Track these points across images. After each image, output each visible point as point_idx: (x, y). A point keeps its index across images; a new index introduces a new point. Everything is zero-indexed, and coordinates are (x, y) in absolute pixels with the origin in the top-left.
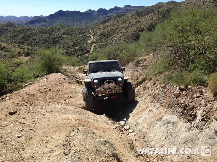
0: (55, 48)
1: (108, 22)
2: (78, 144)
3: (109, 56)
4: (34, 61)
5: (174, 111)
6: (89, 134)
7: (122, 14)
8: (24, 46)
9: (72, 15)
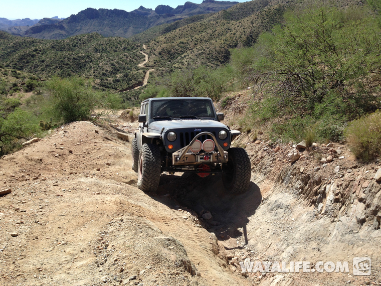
0: (79, 76)
1: (174, 29)
2: (121, 246)
3: (177, 90)
4: (41, 100)
5: (288, 186)
6: (140, 228)
7: (198, 16)
8: (24, 73)
9: (109, 16)
